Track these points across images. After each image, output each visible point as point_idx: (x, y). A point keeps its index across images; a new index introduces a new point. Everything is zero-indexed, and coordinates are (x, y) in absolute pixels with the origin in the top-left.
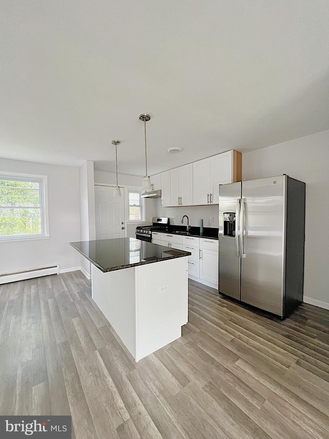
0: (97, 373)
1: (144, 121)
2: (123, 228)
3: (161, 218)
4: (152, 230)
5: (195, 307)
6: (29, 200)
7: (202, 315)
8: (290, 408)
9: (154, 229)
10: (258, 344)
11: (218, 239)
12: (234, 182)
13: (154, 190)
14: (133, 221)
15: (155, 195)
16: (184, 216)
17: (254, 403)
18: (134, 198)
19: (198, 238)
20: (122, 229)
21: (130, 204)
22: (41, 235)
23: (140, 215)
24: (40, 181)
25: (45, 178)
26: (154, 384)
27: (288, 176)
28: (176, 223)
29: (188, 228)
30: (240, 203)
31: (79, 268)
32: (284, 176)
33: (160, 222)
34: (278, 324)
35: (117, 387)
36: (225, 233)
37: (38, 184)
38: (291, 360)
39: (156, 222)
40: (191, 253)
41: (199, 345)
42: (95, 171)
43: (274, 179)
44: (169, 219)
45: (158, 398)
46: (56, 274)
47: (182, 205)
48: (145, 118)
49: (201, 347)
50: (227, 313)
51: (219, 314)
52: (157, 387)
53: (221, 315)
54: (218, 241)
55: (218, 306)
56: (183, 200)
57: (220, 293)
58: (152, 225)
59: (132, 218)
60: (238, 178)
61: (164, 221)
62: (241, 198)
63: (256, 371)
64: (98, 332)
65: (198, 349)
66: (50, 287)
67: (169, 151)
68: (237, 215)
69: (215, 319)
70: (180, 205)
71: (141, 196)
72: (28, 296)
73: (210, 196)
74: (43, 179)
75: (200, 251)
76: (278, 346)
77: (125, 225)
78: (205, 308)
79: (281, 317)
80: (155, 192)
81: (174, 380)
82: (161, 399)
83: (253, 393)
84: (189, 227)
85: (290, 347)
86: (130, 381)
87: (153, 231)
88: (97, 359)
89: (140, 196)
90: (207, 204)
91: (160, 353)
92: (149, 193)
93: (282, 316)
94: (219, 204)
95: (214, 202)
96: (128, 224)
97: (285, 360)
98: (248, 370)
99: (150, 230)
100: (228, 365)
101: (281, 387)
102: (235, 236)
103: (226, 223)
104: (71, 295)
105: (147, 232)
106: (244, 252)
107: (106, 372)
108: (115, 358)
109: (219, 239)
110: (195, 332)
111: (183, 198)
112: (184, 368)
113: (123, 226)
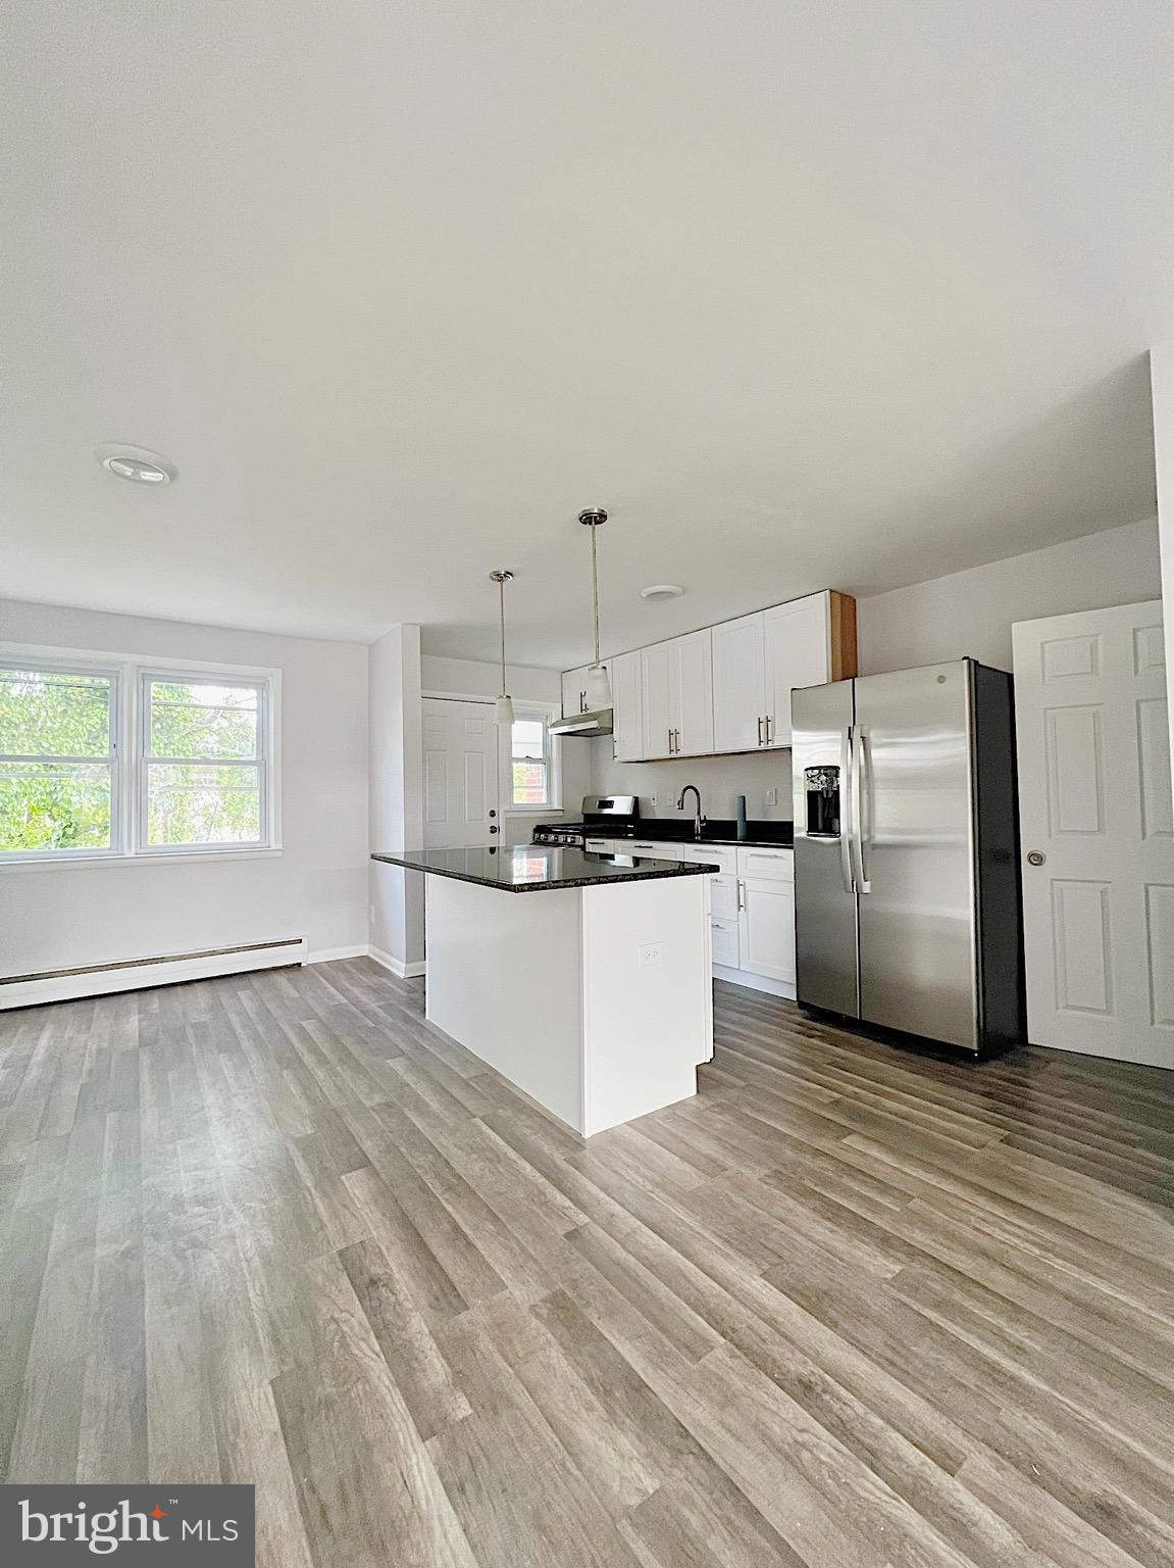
0: (490, 1156)
1: (590, 523)
2: (493, 830)
3: (609, 799)
4: (585, 834)
5: (728, 1037)
6: (180, 747)
7: (749, 1054)
8: (972, 1210)
9: (592, 830)
10: (904, 1108)
11: (791, 848)
12: (834, 681)
13: (588, 712)
14: (523, 809)
15: (593, 724)
16: (685, 790)
17: (885, 1201)
18: (527, 737)
19: (734, 847)
20: (492, 832)
21: (515, 755)
22: (260, 845)
23: (544, 791)
24: (261, 685)
25: (275, 676)
26: (637, 1173)
27: (976, 662)
28: (662, 809)
29: (697, 823)
30: (849, 738)
31: (364, 950)
32: (966, 661)
33: (607, 811)
34: (966, 1072)
35: (547, 1177)
36: (813, 827)
37: (253, 693)
38: (991, 1136)
39: (594, 810)
40: (718, 867)
41: (746, 1110)
42: (425, 656)
43: (939, 671)
44: (636, 799)
45: (652, 1195)
46: (300, 964)
47: (679, 755)
48: (593, 519)
49: (750, 1114)
50: (821, 1050)
51: (797, 1052)
52: (645, 1177)
53: (803, 1054)
54: (791, 852)
55: (797, 1035)
56: (681, 737)
57: (802, 1005)
58: (582, 821)
59: (520, 797)
60: (847, 666)
61: (622, 807)
62: (854, 724)
63: (894, 1154)
64: (469, 1085)
65: (741, 1118)
66: (294, 994)
67: (644, 595)
68: (842, 773)
69: (788, 1061)
70: (674, 755)
71: (549, 730)
72: (239, 1014)
73: (765, 724)
74: (270, 678)
75: (739, 885)
76: (958, 1112)
77: (500, 821)
78: (757, 1040)
79: (974, 1052)
80: (594, 717)
81: (687, 1167)
82: (659, 1196)
83: (884, 1188)
84: (701, 822)
85: (992, 1114)
86: (576, 1168)
87: (589, 837)
88: (481, 1133)
89: (546, 729)
90: (756, 747)
91: (645, 1124)
92: (574, 721)
93: (976, 1048)
94: (790, 748)
95: (778, 743)
96: (510, 815)
97: (973, 1135)
98: (874, 1152)
99: (577, 834)
100: (824, 1144)
101: (957, 1179)
102: (839, 832)
103: (812, 797)
104: (362, 1012)
105: (569, 840)
106: (867, 878)
107: (513, 1154)
108: (528, 1132)
109: (794, 845)
110: (733, 1086)
111: (681, 733)
112: (709, 1148)
113: (493, 822)
